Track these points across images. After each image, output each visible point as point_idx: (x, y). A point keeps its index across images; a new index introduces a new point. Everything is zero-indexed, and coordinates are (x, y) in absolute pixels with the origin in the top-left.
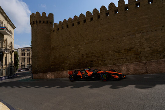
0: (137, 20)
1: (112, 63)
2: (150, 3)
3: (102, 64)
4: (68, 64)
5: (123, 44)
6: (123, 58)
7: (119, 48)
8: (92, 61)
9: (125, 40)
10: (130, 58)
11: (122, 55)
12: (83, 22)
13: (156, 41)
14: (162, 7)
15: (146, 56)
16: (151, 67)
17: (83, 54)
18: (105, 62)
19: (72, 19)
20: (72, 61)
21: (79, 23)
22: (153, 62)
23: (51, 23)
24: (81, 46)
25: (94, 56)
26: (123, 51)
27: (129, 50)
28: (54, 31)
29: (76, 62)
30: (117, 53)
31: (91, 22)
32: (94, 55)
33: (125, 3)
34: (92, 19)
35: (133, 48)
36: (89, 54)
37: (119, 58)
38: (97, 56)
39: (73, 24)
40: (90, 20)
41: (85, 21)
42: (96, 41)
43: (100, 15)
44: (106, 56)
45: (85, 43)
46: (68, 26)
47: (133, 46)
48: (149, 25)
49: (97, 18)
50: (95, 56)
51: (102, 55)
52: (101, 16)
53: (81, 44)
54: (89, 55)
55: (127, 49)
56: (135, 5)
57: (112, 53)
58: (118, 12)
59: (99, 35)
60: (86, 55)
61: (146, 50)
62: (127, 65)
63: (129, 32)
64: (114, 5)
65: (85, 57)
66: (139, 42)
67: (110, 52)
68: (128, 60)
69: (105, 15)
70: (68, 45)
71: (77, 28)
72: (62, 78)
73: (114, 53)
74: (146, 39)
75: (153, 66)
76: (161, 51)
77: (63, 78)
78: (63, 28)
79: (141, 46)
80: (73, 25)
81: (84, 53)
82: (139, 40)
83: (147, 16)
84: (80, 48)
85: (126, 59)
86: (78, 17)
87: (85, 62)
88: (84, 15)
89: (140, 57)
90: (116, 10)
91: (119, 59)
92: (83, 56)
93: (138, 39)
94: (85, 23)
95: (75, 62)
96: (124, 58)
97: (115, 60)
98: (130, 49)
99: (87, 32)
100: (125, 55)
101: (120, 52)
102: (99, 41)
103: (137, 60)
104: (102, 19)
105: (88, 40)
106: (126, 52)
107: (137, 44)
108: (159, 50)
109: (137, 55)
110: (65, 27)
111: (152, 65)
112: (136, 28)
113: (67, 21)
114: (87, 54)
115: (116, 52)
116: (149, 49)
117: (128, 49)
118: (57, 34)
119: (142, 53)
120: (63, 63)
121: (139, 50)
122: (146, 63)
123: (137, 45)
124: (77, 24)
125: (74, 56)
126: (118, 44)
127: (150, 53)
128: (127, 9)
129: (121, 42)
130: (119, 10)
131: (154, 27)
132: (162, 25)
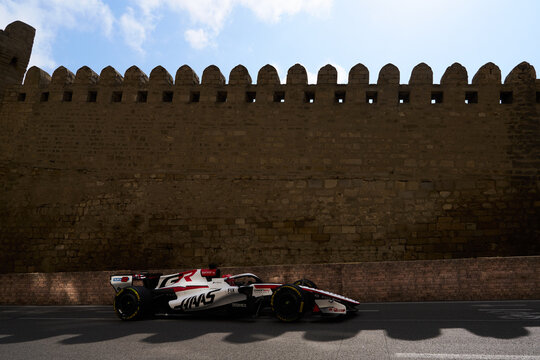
0: (334, 140)
1: (241, 261)
2: (371, 101)
3: (206, 259)
4: (62, 247)
5: (285, 202)
6: (277, 248)
7: (270, 212)
8: (169, 247)
9: (293, 192)
10: (299, 250)
11: (276, 237)
12: (161, 98)
13: (371, 211)
14: (396, 121)
15: (343, 248)
16: (353, 281)
17: (137, 216)
18: (220, 254)
19: (119, 76)
20: (84, 237)
21: (143, 97)
22: (360, 266)
23: (14, 61)
24: (135, 185)
25: (182, 228)
26: (282, 224)
27: (299, 225)
28: (22, 97)
29: (104, 243)
30: (263, 231)
31: (192, 107)
32: (181, 223)
33: (306, 79)
34: (195, 97)
35: (313, 220)
36: (163, 219)
37: (266, 245)
38: (193, 228)
39: (120, 96)
40: (188, 98)
41: (168, 97)
42: (198, 176)
43: (226, 93)
44: (224, 233)
45: (154, 176)
46: (93, 96)
47: (312, 213)
48: (358, 161)
49: (214, 99)
50: (184, 228)
51: (213, 228)
52: (228, 95)
53: (137, 176)
54: (163, 223)
55: (295, 221)
56: (333, 96)
57: (247, 227)
58: (283, 101)
59: (212, 159)
60: (151, 219)
61: (345, 230)
62: (288, 269)
63: (308, 168)
64: (277, 74)
65: (143, 227)
66: (329, 204)
67: (241, 222)
68: (293, 256)
69: (243, 97)
70: (79, 170)
71: (133, 112)
72: (21, 302)
73: (254, 226)
74: (349, 199)
75: (358, 278)
76: (379, 240)
77: (24, 304)
78: (68, 96)
79: (333, 217)
80: (118, 97)
81: (143, 211)
82: (331, 200)
83: (358, 135)
84: (131, 192)
85: (286, 252)
86: (144, 76)
87: (143, 246)
88: (170, 76)
89: (326, 250)
90: (280, 92)
91: (267, 249)
92: (135, 223)
93: (329, 197)
94: (169, 104)
95: (100, 243)
96: (282, 248)
97: (253, 250)
98: (301, 221)
99: (170, 139)
100: (284, 238)
101: (271, 227)
102: (208, 177)
103: (318, 260)
104: (230, 107)
105: (170, 166)
106: (291, 229)
107: (324, 208)
108: (376, 237)
109: (320, 242)
110: (81, 96)
111: (355, 275)
112: (327, 161)
113: (96, 77)
114: (154, 218)
115: (260, 225)
116: (353, 230)
117: (298, 219)
118: (36, 114)
119: (333, 237)
120: (41, 241)
121: (327, 229)
122: (340, 269)
123: (324, 211)
124: (135, 97)
125: (98, 218)
126: (269, 201)
127: (354, 242)
128: (311, 101)
129: (278, 195)
130: (287, 94)
131: (372, 169)
132: (391, 169)
